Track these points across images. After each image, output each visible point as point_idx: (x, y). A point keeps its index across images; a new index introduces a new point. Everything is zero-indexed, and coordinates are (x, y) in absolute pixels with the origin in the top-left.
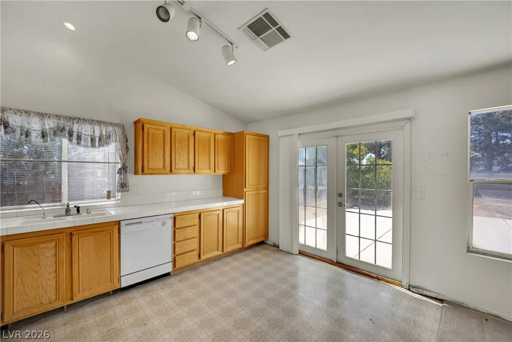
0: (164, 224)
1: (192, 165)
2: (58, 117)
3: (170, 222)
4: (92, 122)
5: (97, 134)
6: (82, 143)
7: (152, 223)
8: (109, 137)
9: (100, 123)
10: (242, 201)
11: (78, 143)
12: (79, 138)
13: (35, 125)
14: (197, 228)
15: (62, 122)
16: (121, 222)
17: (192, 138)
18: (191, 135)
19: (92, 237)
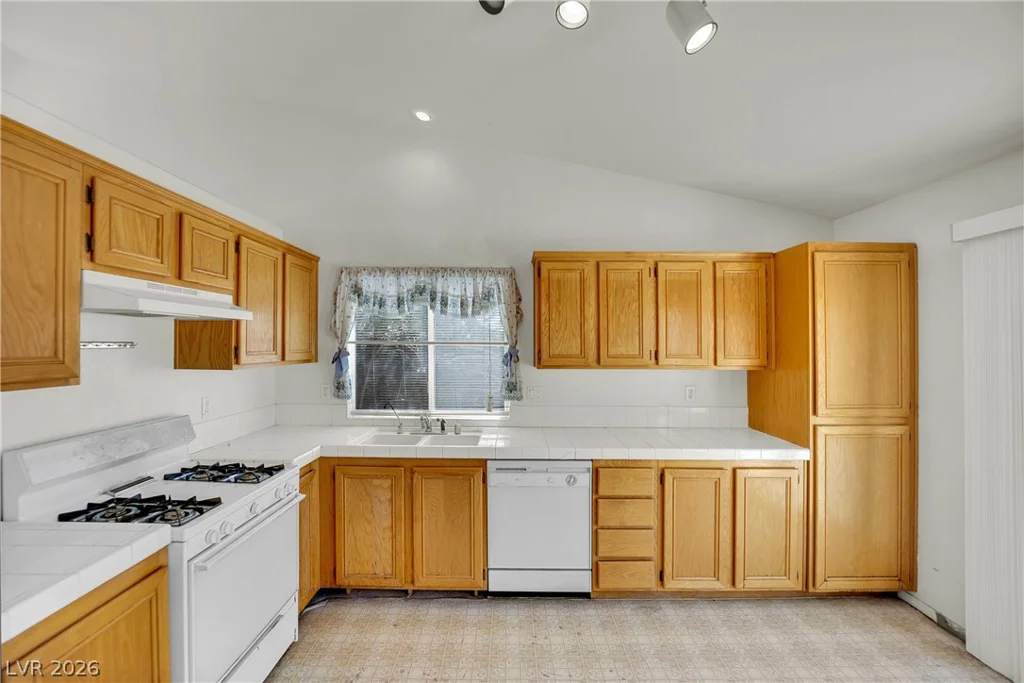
0: (571, 481)
1: (649, 345)
2: (417, 270)
3: (585, 480)
4: (461, 271)
5: (470, 293)
6: (450, 309)
7: (546, 475)
8: (487, 296)
9: (474, 271)
10: (805, 454)
11: (443, 312)
12: (444, 303)
13: (390, 287)
14: (653, 505)
15: (423, 279)
16: (488, 462)
17: (649, 281)
18: (646, 274)
19: (441, 482)
